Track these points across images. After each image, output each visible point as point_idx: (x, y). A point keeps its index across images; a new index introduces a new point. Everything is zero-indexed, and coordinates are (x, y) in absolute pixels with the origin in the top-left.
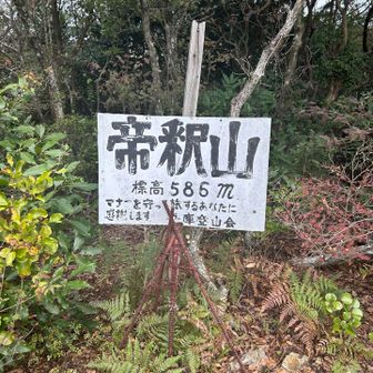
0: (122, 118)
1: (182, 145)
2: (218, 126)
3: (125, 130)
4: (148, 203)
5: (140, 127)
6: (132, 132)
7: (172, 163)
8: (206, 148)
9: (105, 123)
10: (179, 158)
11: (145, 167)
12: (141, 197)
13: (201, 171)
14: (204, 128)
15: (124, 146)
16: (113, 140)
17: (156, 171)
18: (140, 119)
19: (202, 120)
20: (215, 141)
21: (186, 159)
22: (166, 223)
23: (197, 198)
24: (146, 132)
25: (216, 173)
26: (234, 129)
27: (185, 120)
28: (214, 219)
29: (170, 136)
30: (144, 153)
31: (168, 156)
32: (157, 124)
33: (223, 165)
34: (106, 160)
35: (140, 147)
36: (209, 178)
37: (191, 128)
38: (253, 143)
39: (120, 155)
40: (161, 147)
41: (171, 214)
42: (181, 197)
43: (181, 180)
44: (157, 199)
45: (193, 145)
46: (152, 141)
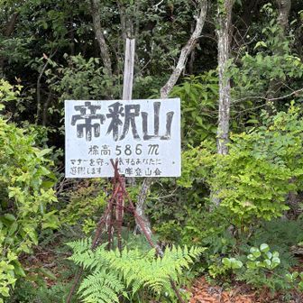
0: (81, 103)
1: (122, 119)
2: (146, 105)
3: (83, 111)
4: (100, 161)
5: (93, 109)
6: (88, 112)
7: (116, 130)
9: (71, 107)
10: (121, 128)
11: (97, 135)
12: (95, 157)
13: (136, 137)
14: (137, 107)
15: (82, 122)
16: (75, 118)
17: (105, 137)
18: (93, 103)
19: (136, 102)
20: (145, 116)
21: (126, 129)
22: (113, 175)
23: (134, 156)
24: (98, 112)
25: (146, 138)
26: (157, 107)
27: (124, 102)
28: (147, 171)
29: (114, 114)
30: (96, 126)
31: (113, 127)
32: (105, 106)
33: (151, 131)
34: (70, 131)
35: (94, 122)
36: (142, 141)
37: (128, 108)
38: (170, 116)
39: (80, 128)
40: (108, 121)
41: (116, 170)
42: (123, 156)
43: (122, 143)
44: (106, 158)
45: (130, 119)
46: (102, 118)
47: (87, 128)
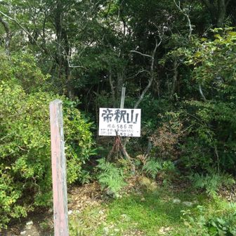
0: (105, 109)
1: (120, 115)
2: (129, 111)
3: (106, 112)
4: (111, 130)
5: (109, 111)
7: (117, 120)
8: (126, 116)
9: (101, 110)
10: (119, 119)
11: (111, 121)
12: (110, 128)
13: (124, 122)
14: (125, 111)
15: (105, 116)
16: (103, 114)
17: (113, 122)
18: (110, 109)
20: (128, 114)
21: (121, 119)
22: (115, 135)
23: (123, 129)
24: (111, 112)
25: (128, 122)
26: (132, 112)
27: (121, 109)
28: (128, 134)
29: (117, 114)
30: (110, 118)
31: (116, 118)
32: (114, 110)
33: (130, 120)
34: (101, 119)
35: (110, 116)
36: (126, 123)
37: (122, 111)
38: (137, 115)
39: (105, 118)
40: (115, 116)
41: (117, 133)
42: (120, 129)
43: (120, 124)
44: (114, 129)
45: (123, 115)
46: (112, 114)
47: (107, 118)
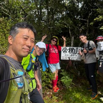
2: (75, 48)
3: (64, 49)
4: (67, 57)
5: (66, 48)
6: (65, 49)
7: (70, 52)
8: (74, 51)
9: (62, 48)
11: (66, 53)
12: (66, 56)
13: (73, 53)
15: (64, 50)
16: (63, 50)
17: (68, 53)
19: (73, 47)
21: (71, 52)
22: (69, 59)
23: (73, 57)
24: (67, 49)
25: (75, 54)
26: (77, 48)
28: (75, 59)
29: (69, 49)
30: (66, 51)
31: (69, 51)
33: (76, 53)
35: (66, 50)
37: (72, 48)
39: (64, 51)
42: (71, 56)
44: (68, 57)
45: (72, 50)
46: (67, 50)
47: (65, 51)
